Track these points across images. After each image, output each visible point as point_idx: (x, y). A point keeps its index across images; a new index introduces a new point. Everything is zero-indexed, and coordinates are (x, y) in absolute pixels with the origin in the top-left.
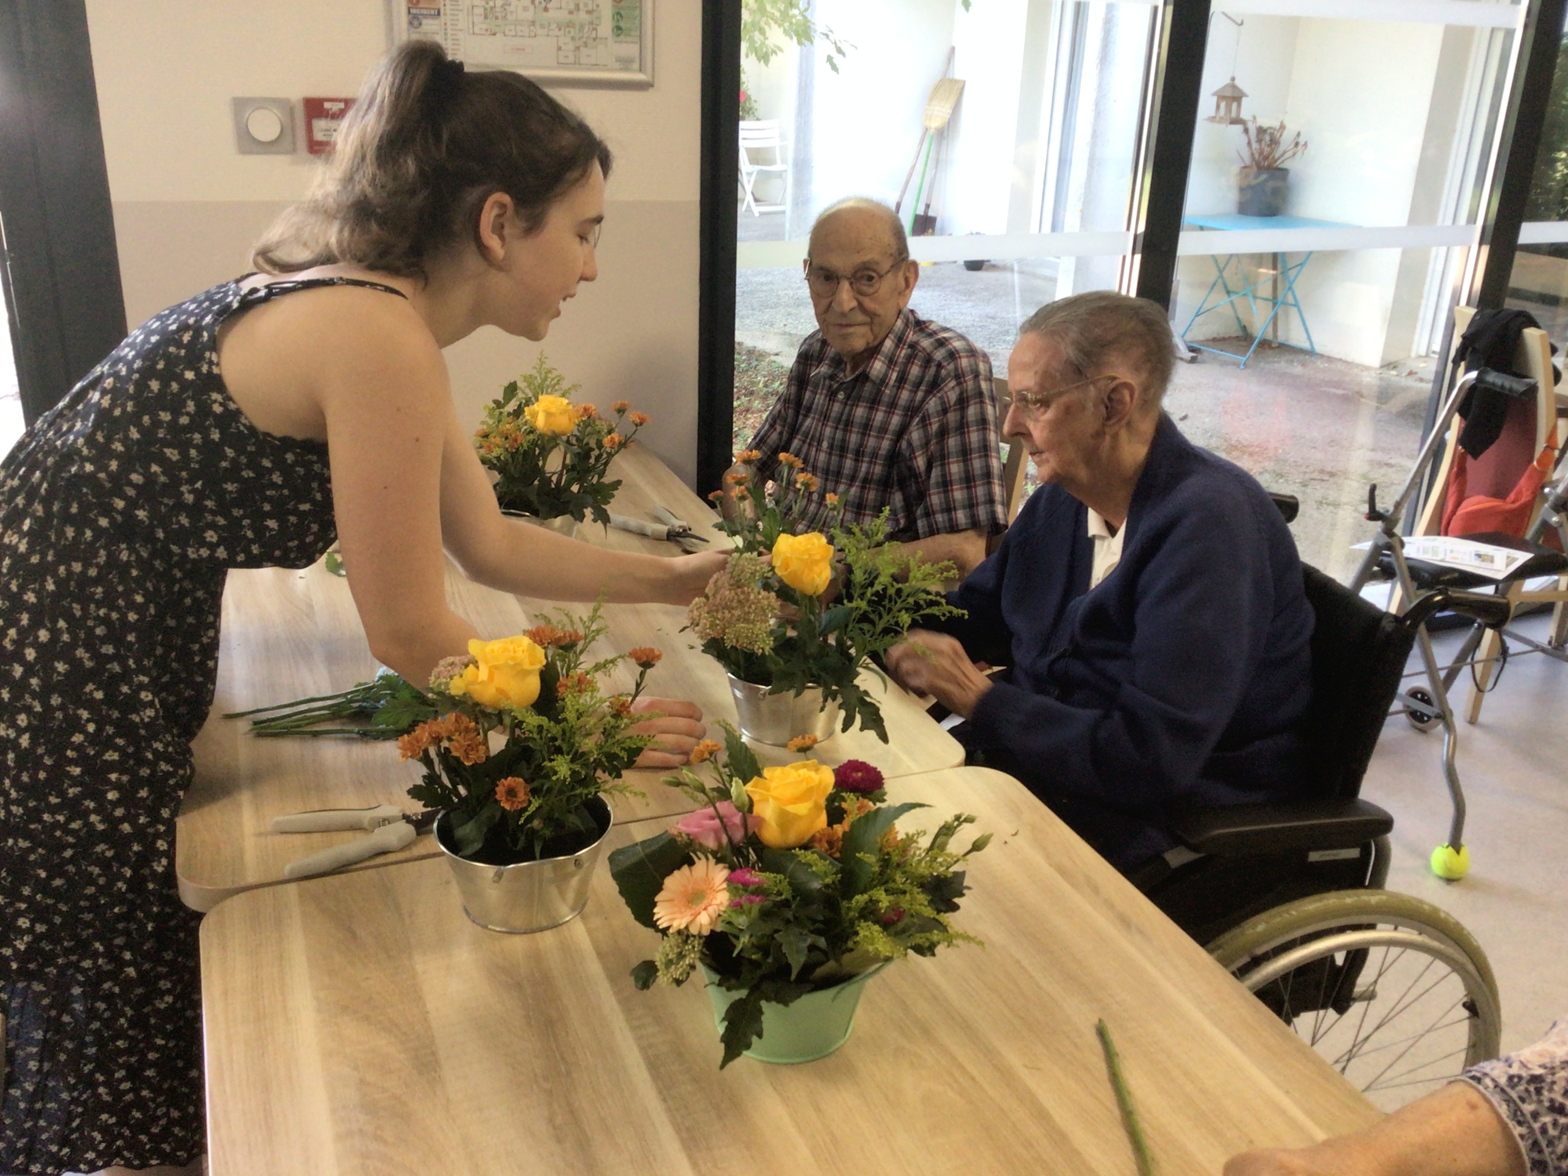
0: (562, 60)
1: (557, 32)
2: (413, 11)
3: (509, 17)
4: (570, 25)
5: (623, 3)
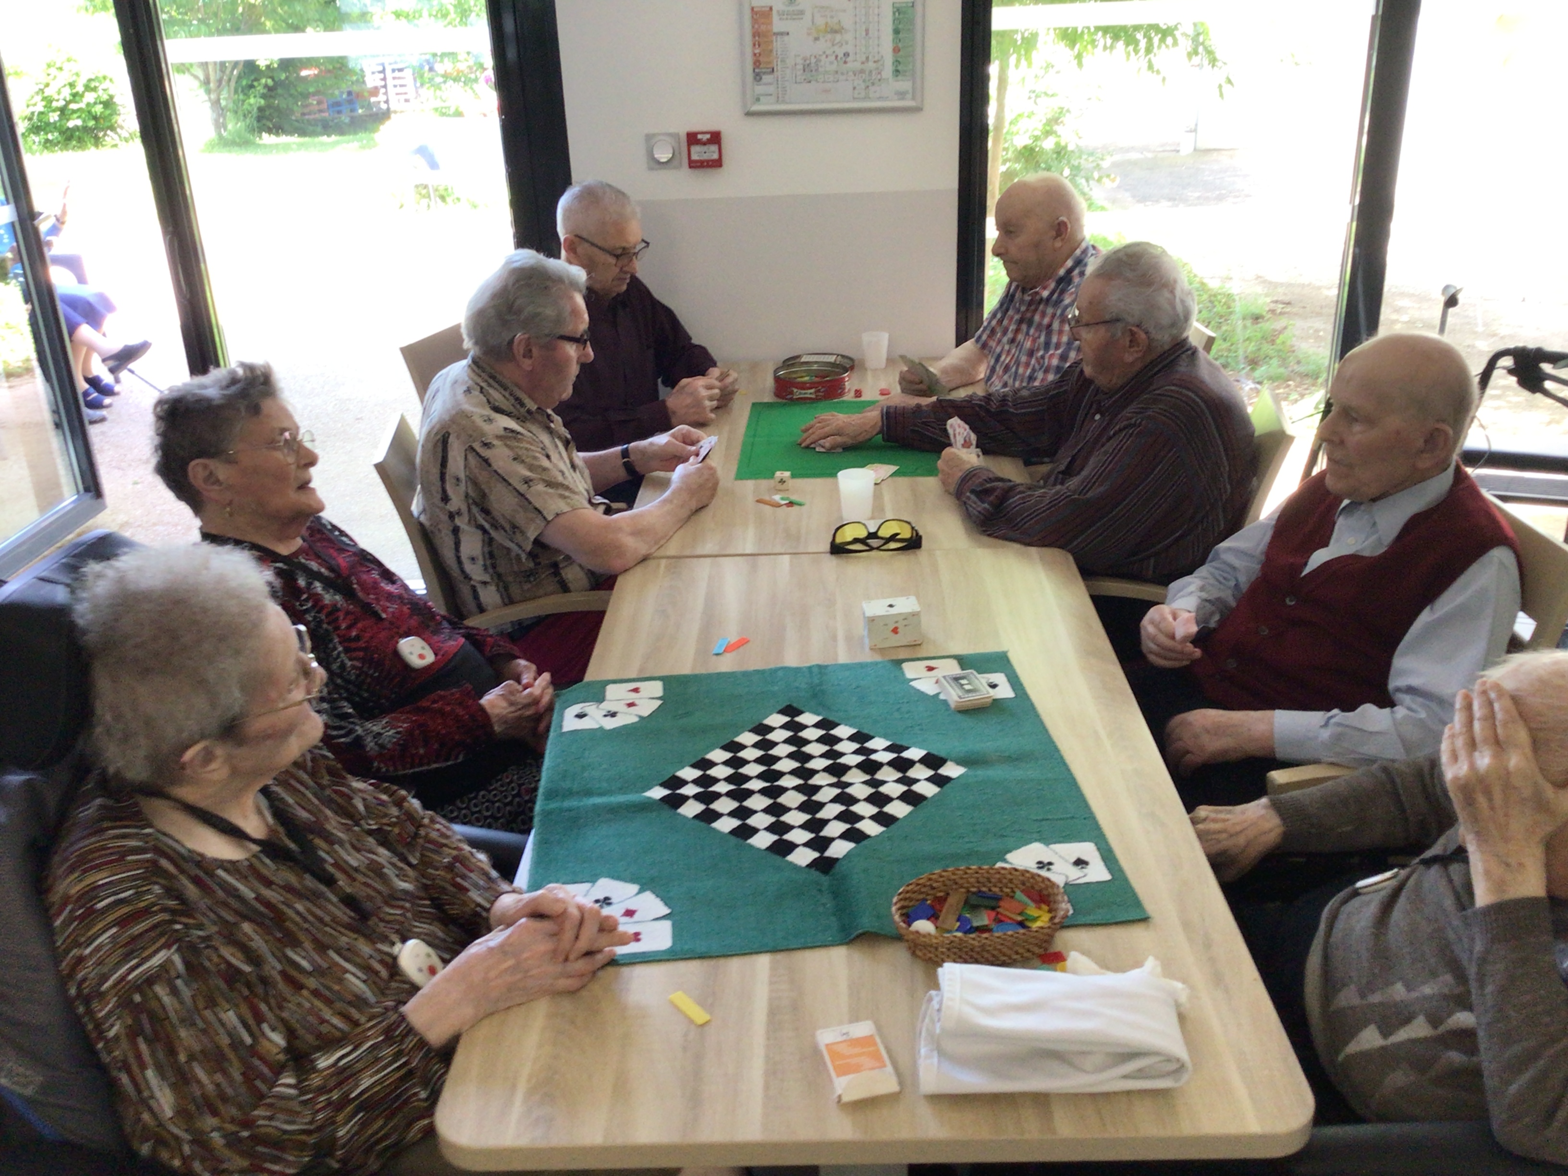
0: (856, 96)
1: (853, 77)
2: (757, 71)
3: (820, 69)
4: (862, 71)
5: (901, 53)
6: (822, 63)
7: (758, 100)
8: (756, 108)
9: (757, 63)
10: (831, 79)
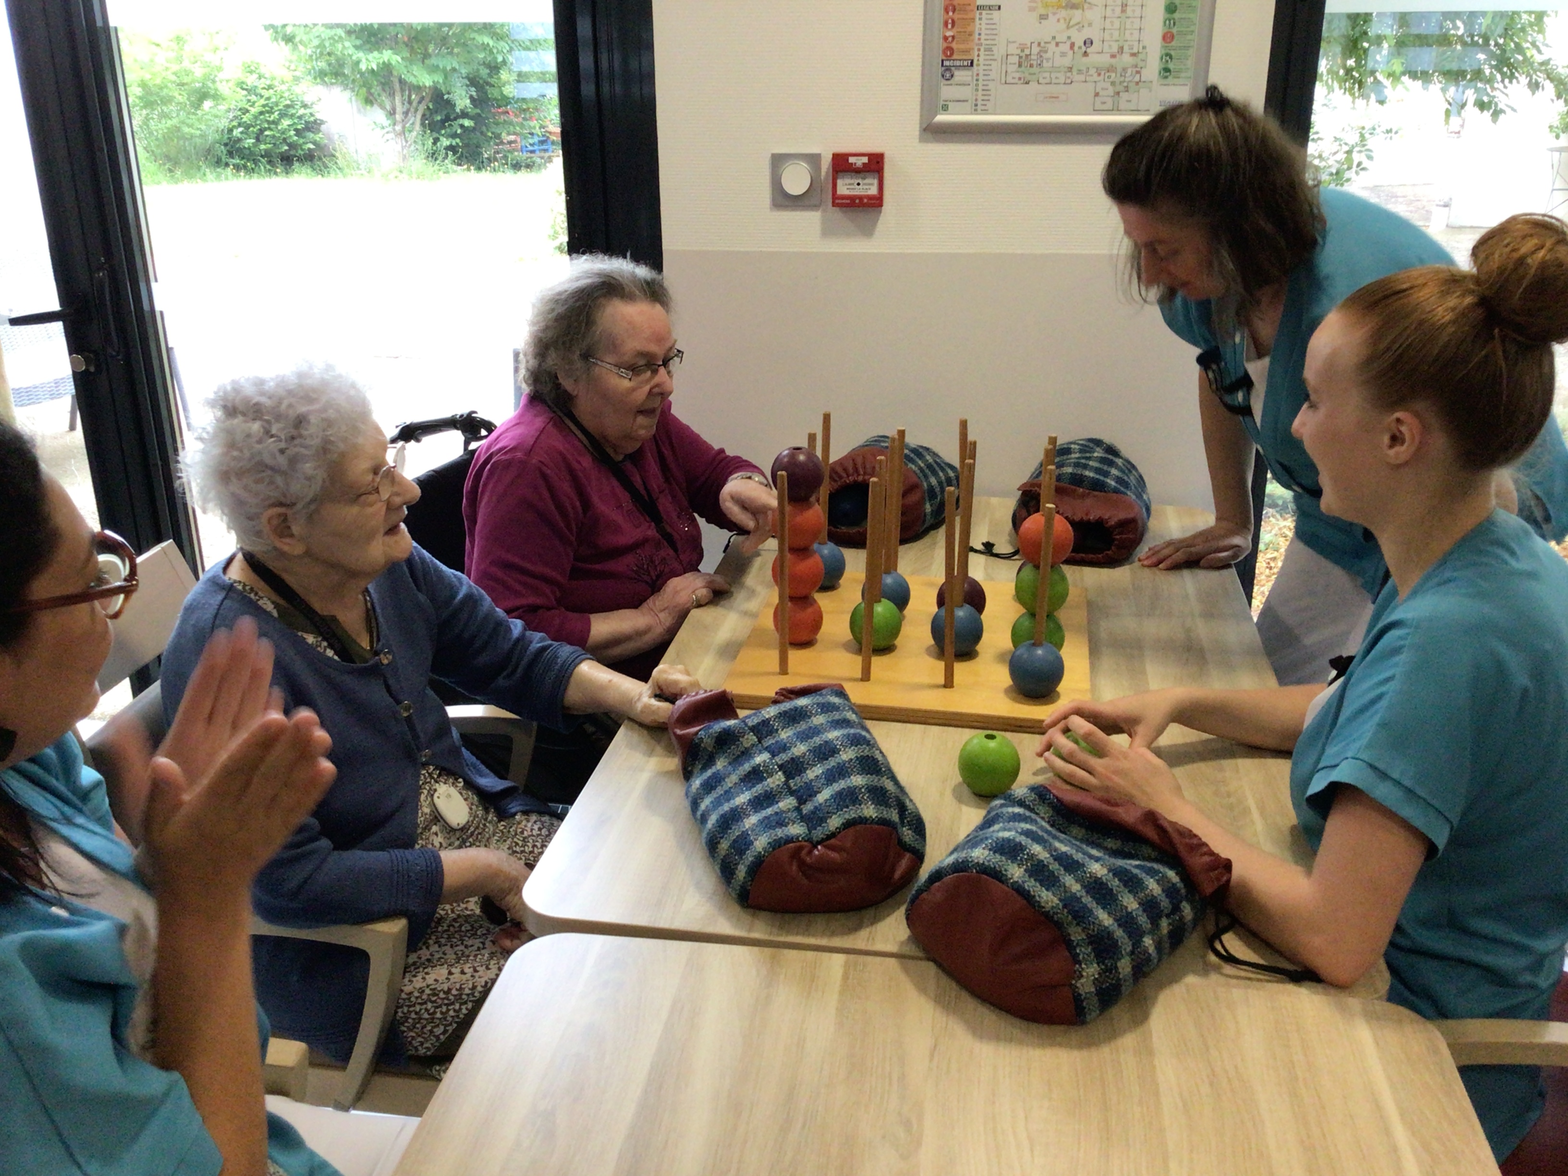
0: (1098, 106)
1: (1095, 77)
2: (947, 63)
3: (1045, 64)
4: (1111, 69)
5: (1173, 43)
6: (1049, 55)
7: (945, 108)
8: (941, 118)
9: (949, 52)
10: (1062, 80)
